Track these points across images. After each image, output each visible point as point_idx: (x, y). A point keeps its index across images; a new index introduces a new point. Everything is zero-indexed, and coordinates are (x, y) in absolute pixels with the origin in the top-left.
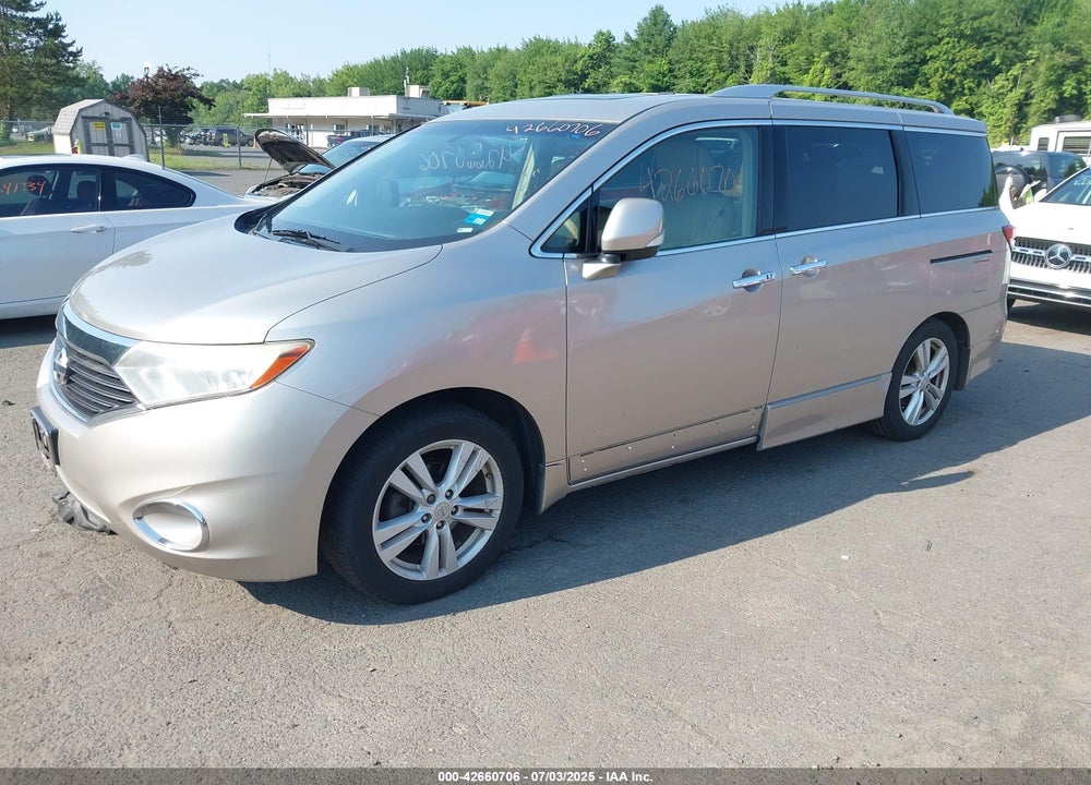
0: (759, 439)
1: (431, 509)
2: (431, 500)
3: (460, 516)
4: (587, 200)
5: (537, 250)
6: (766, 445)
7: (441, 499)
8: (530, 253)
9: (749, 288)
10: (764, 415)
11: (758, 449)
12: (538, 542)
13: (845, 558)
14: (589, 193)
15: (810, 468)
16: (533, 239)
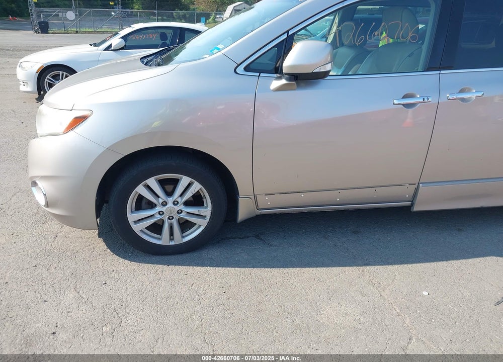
0: (412, 205)
1: (164, 209)
2: (164, 204)
3: (183, 215)
4: (283, 40)
5: (240, 70)
6: (416, 208)
7: (170, 204)
8: (235, 71)
9: (407, 106)
10: (417, 190)
11: (411, 210)
12: (248, 237)
13: (426, 293)
14: (285, 36)
15: (461, 228)
16: (239, 63)
